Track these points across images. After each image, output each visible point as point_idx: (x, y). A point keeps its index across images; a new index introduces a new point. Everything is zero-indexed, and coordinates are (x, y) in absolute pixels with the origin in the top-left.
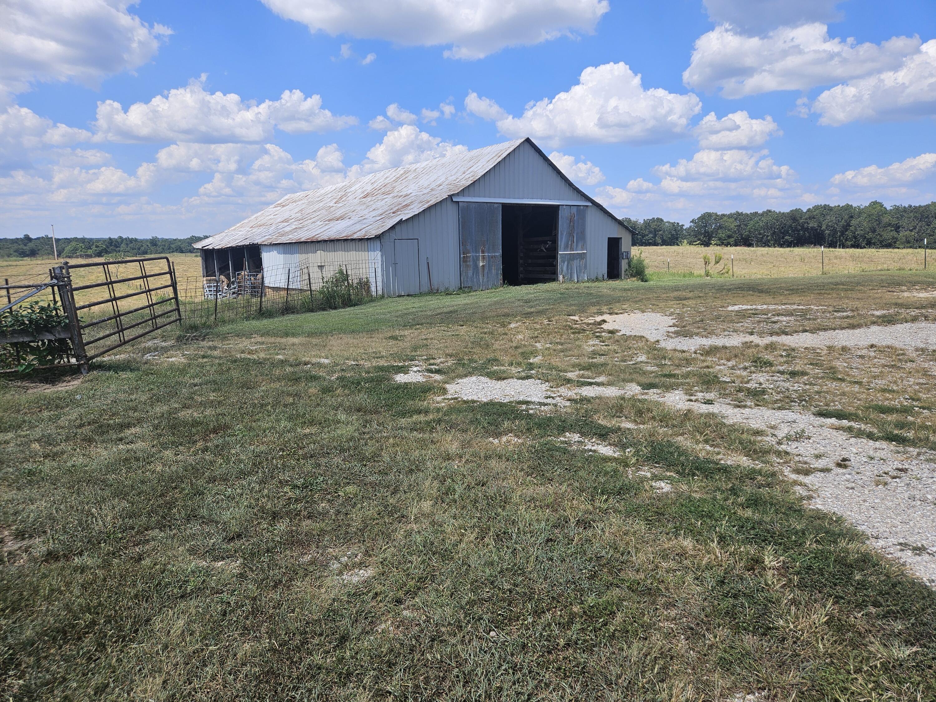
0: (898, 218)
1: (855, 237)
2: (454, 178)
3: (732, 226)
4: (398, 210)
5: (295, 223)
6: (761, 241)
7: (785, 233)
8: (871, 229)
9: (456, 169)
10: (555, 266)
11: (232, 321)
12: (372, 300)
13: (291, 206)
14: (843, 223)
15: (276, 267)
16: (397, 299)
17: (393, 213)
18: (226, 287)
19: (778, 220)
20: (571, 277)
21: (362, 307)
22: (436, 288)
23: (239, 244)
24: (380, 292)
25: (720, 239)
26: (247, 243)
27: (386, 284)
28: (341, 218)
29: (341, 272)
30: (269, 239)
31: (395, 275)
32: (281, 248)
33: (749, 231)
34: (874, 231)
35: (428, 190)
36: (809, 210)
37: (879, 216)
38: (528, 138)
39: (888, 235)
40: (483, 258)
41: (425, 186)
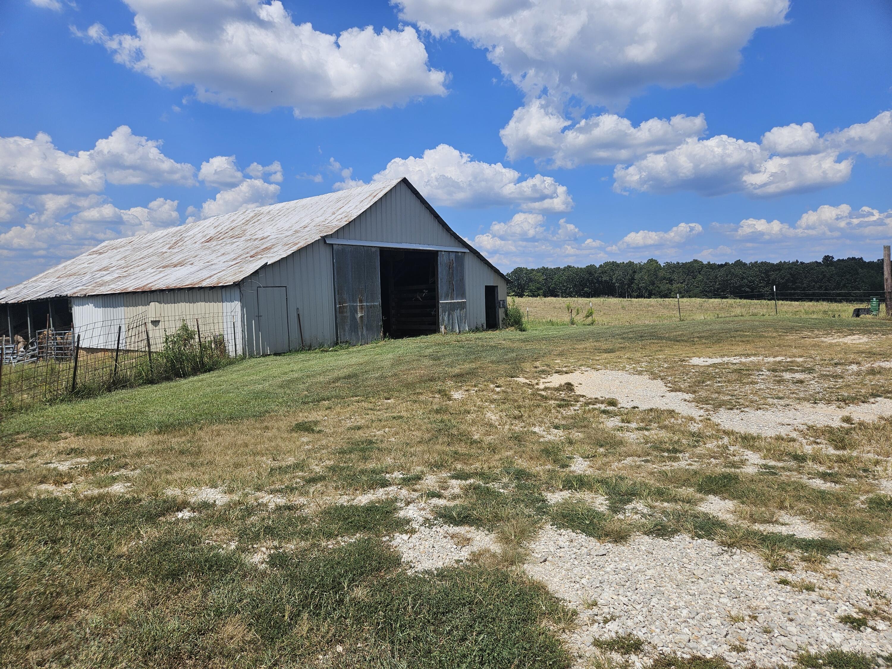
0: (670, 272)
1: (639, 289)
2: (322, 219)
3: (541, 280)
4: (257, 254)
5: (118, 271)
6: (565, 292)
7: (584, 285)
8: (650, 282)
9: (322, 211)
10: (437, 316)
11: (27, 408)
12: (231, 362)
13: (110, 253)
14: (628, 277)
15: (91, 326)
16: (263, 359)
17: (251, 257)
18: (22, 349)
19: (577, 275)
20: (453, 328)
21: (221, 372)
22: (308, 344)
23: (42, 297)
24: (240, 352)
25: (531, 291)
26: (52, 295)
27: (248, 343)
28: (181, 264)
29: (185, 328)
30: (83, 289)
31: (258, 329)
32: (100, 301)
33: (555, 284)
34: (653, 284)
35: (290, 233)
36: (601, 266)
37: (655, 271)
38: (405, 179)
39: (664, 286)
40: (362, 308)
41: (286, 228)
